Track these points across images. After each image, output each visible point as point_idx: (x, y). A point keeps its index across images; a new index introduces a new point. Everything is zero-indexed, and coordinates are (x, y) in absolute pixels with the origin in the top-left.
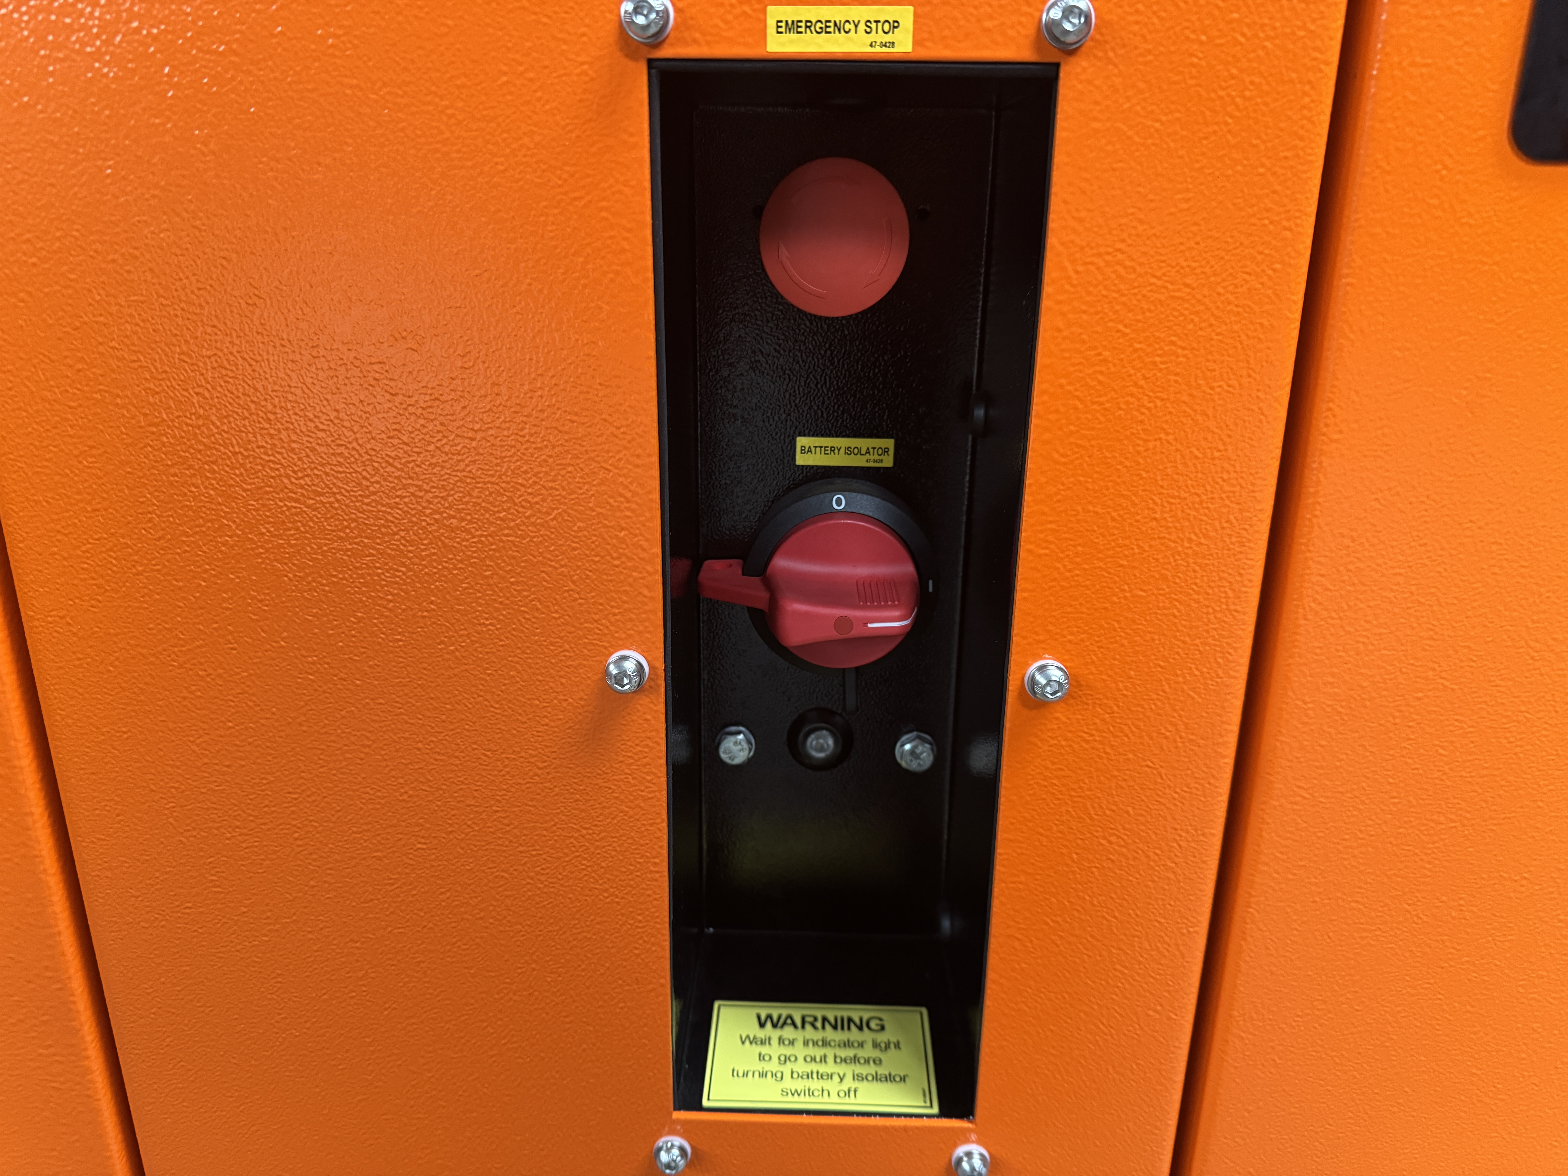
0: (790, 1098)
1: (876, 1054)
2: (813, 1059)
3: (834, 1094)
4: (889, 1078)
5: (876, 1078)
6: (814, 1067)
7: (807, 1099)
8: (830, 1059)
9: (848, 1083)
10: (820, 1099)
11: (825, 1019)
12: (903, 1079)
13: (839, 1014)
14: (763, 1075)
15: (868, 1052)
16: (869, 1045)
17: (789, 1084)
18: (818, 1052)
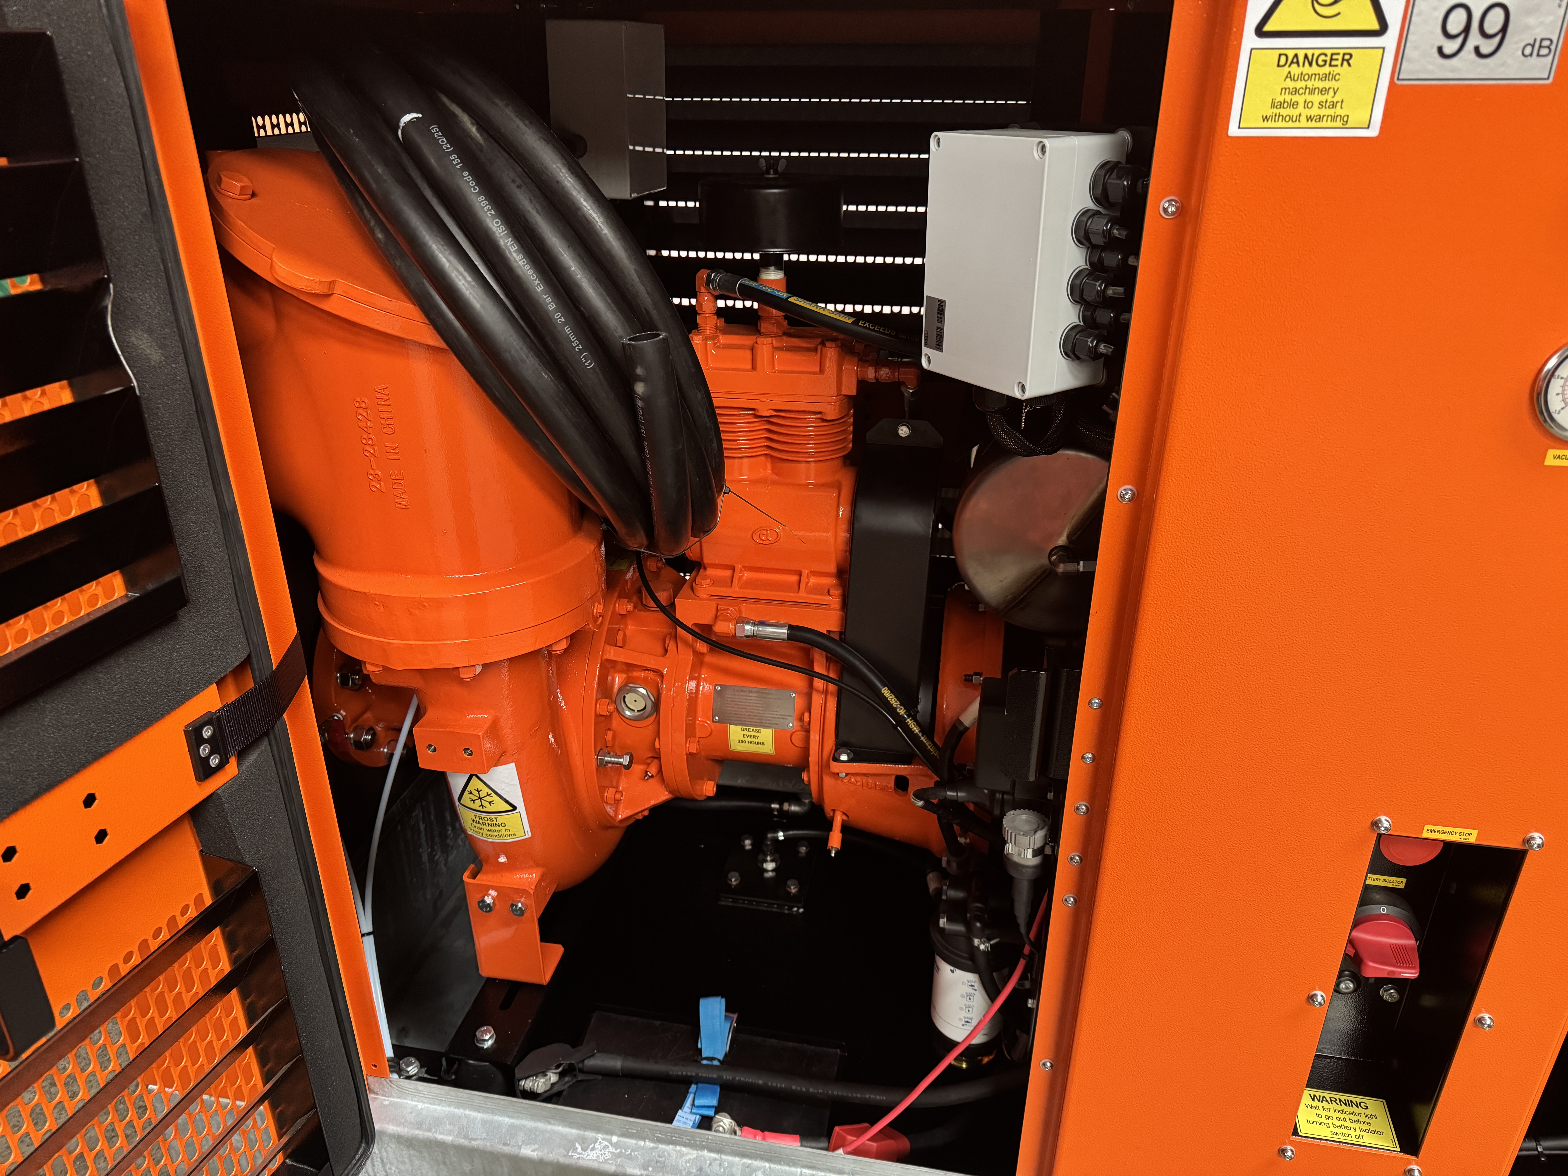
0: (1335, 1136)
1: (1367, 1120)
2: (1340, 1119)
3: (1353, 1136)
4: (1375, 1132)
5: (1369, 1131)
6: (1340, 1123)
7: (1342, 1137)
8: (1348, 1120)
9: (1358, 1133)
10: (1348, 1138)
11: (1340, 1100)
12: (1382, 1133)
13: (1347, 1098)
14: (1321, 1124)
15: (1362, 1118)
16: (1363, 1115)
17: (1332, 1129)
18: (1342, 1116)
